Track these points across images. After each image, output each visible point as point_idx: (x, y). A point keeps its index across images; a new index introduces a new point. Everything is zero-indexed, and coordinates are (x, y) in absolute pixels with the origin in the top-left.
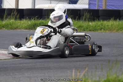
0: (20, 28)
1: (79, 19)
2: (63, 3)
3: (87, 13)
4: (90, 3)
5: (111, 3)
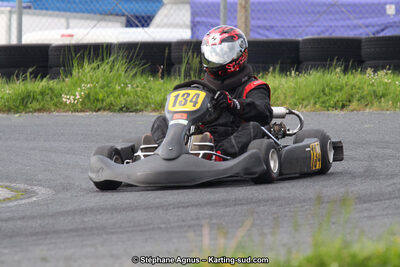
1: (169, 74)
2: (110, 24)
3: (190, 53)
4: (198, 22)
5: (265, 19)
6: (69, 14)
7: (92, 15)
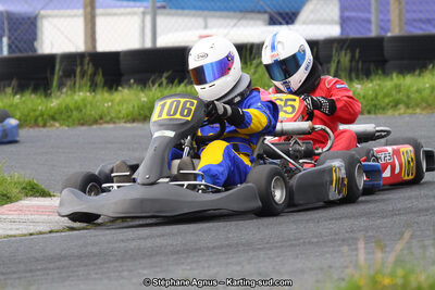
0: (111, 119)
5: (421, 12)
6: (206, 13)
7: (232, 14)
